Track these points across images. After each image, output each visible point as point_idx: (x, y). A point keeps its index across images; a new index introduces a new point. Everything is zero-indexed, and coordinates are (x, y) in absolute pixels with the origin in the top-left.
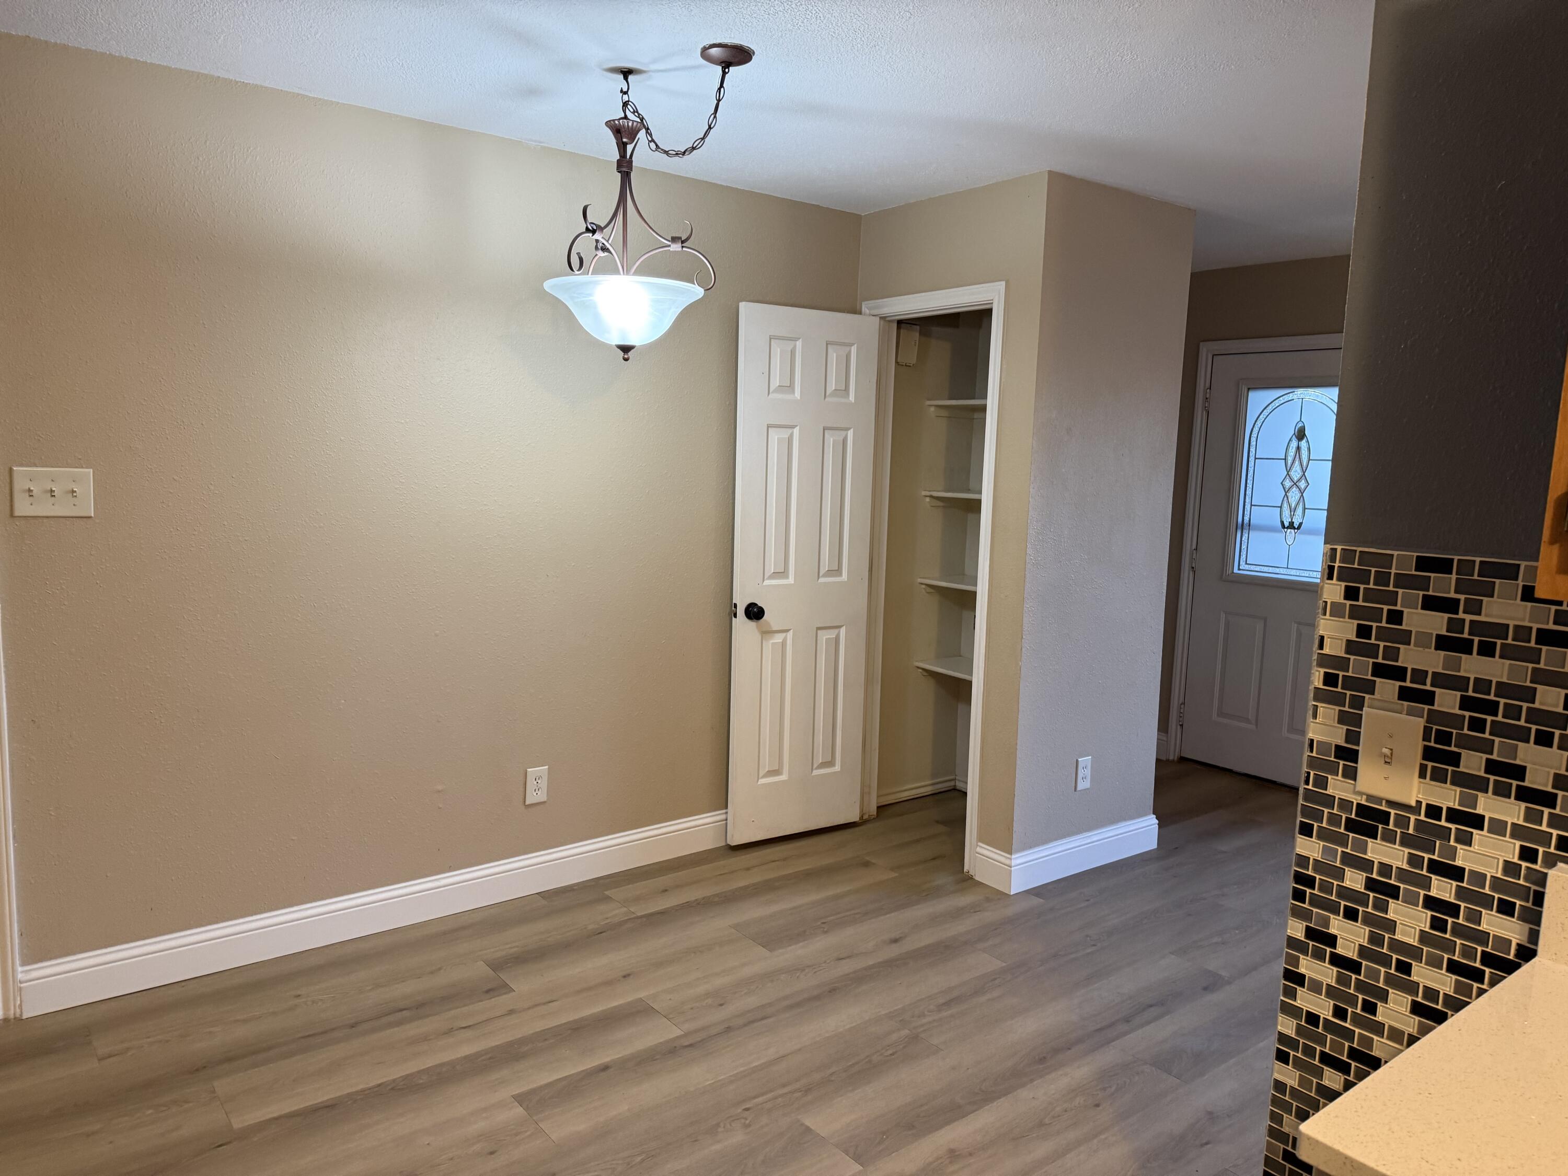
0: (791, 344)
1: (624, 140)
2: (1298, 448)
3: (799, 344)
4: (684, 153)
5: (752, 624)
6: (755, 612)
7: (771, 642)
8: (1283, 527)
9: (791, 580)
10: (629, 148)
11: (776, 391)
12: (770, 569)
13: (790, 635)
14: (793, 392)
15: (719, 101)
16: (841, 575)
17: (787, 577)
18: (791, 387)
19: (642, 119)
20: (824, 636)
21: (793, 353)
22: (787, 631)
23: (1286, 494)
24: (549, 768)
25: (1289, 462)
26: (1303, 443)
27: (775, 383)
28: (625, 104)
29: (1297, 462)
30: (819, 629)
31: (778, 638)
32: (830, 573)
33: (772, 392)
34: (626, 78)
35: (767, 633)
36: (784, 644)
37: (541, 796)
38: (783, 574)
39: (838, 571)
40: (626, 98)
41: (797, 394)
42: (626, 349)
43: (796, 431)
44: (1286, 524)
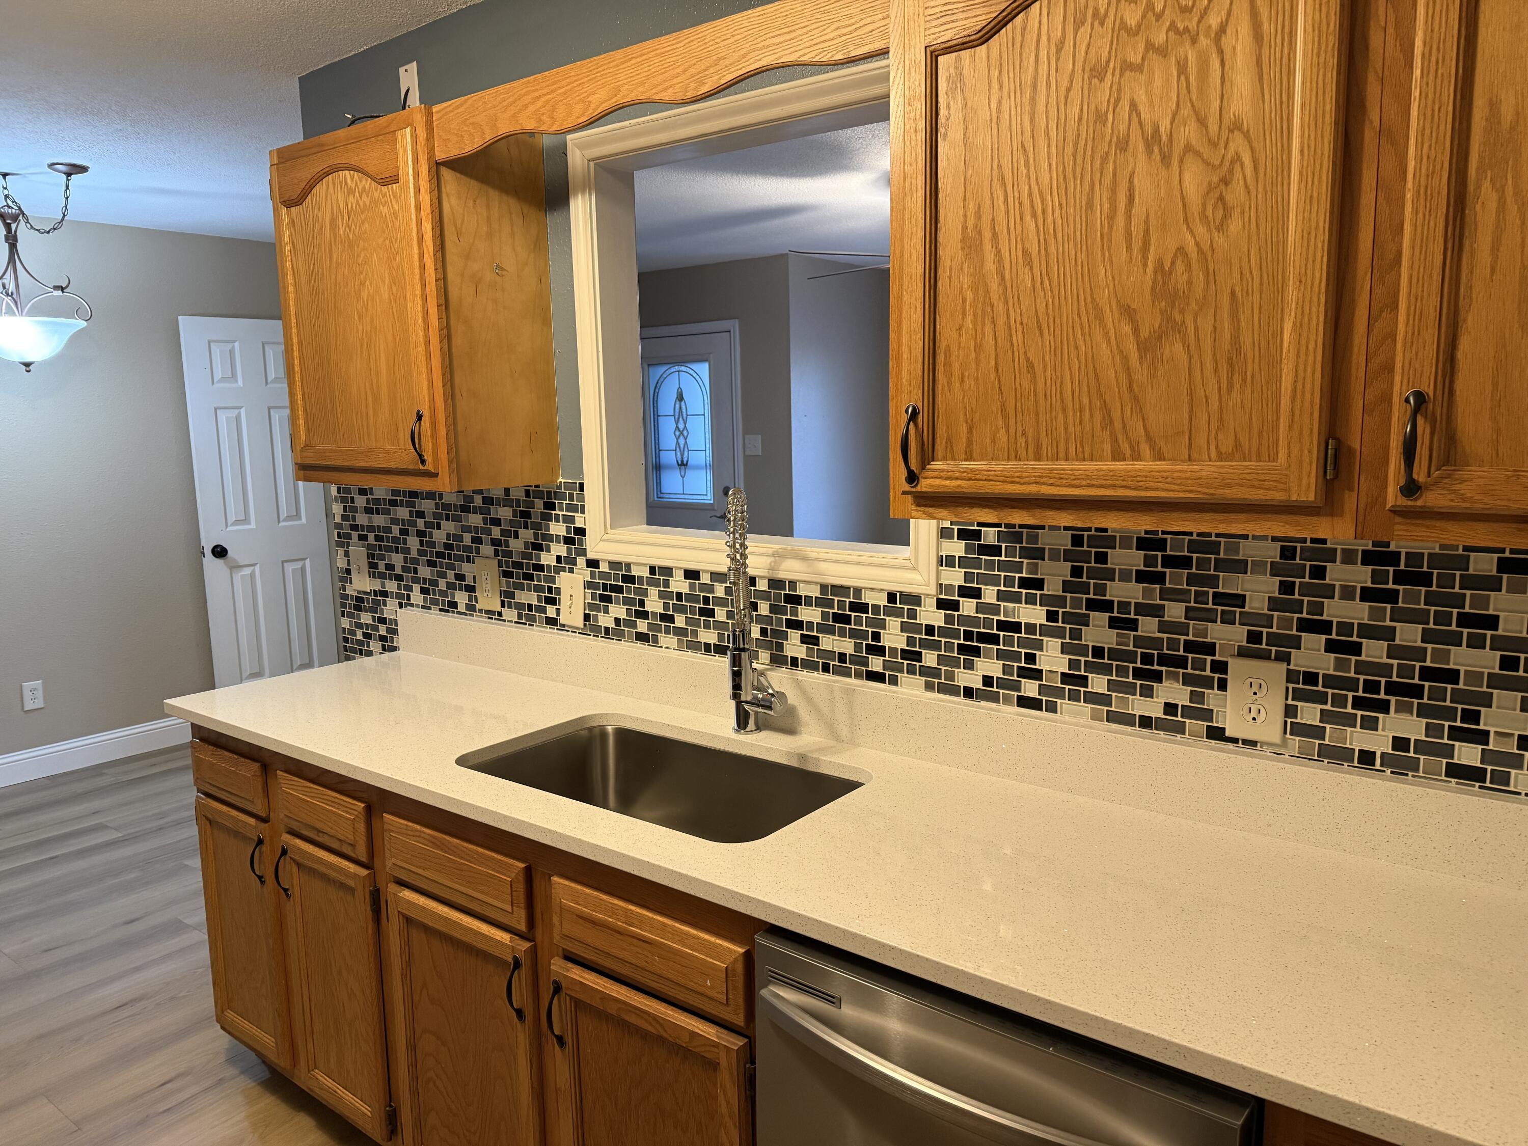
0: (230, 346)
1: (9, 221)
2: (680, 408)
3: (237, 345)
4: (49, 232)
5: (219, 562)
6: (220, 552)
7: (240, 574)
8: (678, 465)
9: (253, 526)
10: (14, 226)
11: (220, 381)
12: (232, 518)
13: (257, 568)
14: (237, 381)
15: (67, 198)
16: (300, 519)
17: (249, 523)
18: (234, 376)
19: (20, 208)
20: (290, 568)
21: (232, 352)
22: (254, 565)
23: (677, 442)
24: (43, 683)
25: (677, 417)
26: (683, 403)
27: (218, 375)
28: (7, 197)
29: (681, 419)
30: (283, 562)
31: (247, 571)
32: (289, 518)
33: (217, 382)
34: (5, 178)
35: (235, 567)
36: (252, 575)
37: (40, 704)
38: (246, 520)
39: (298, 516)
40: (6, 192)
41: (240, 383)
42: (27, 365)
43: (243, 411)
44: (680, 462)
